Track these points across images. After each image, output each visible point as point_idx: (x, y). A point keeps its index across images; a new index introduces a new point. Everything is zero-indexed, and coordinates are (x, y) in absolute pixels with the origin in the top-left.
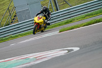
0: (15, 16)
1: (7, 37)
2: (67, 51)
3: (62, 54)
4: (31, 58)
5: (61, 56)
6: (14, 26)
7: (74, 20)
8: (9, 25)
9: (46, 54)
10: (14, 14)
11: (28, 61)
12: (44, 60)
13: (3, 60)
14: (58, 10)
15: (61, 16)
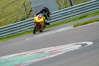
0: (31, 11)
1: (23, 32)
2: (81, 46)
3: (76, 49)
4: (46, 52)
6: (30, 20)
7: (88, 15)
8: (24, 20)
10: (30, 9)
11: (43, 55)
12: (58, 54)
13: (19, 54)
14: (72, 6)
15: (75, 11)
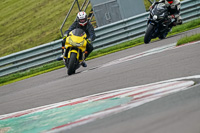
0: (90, 16)
2: (192, 82)
4: (122, 96)
5: (181, 91)
9: (152, 88)
10: (88, 12)
11: (116, 103)
12: (147, 100)
